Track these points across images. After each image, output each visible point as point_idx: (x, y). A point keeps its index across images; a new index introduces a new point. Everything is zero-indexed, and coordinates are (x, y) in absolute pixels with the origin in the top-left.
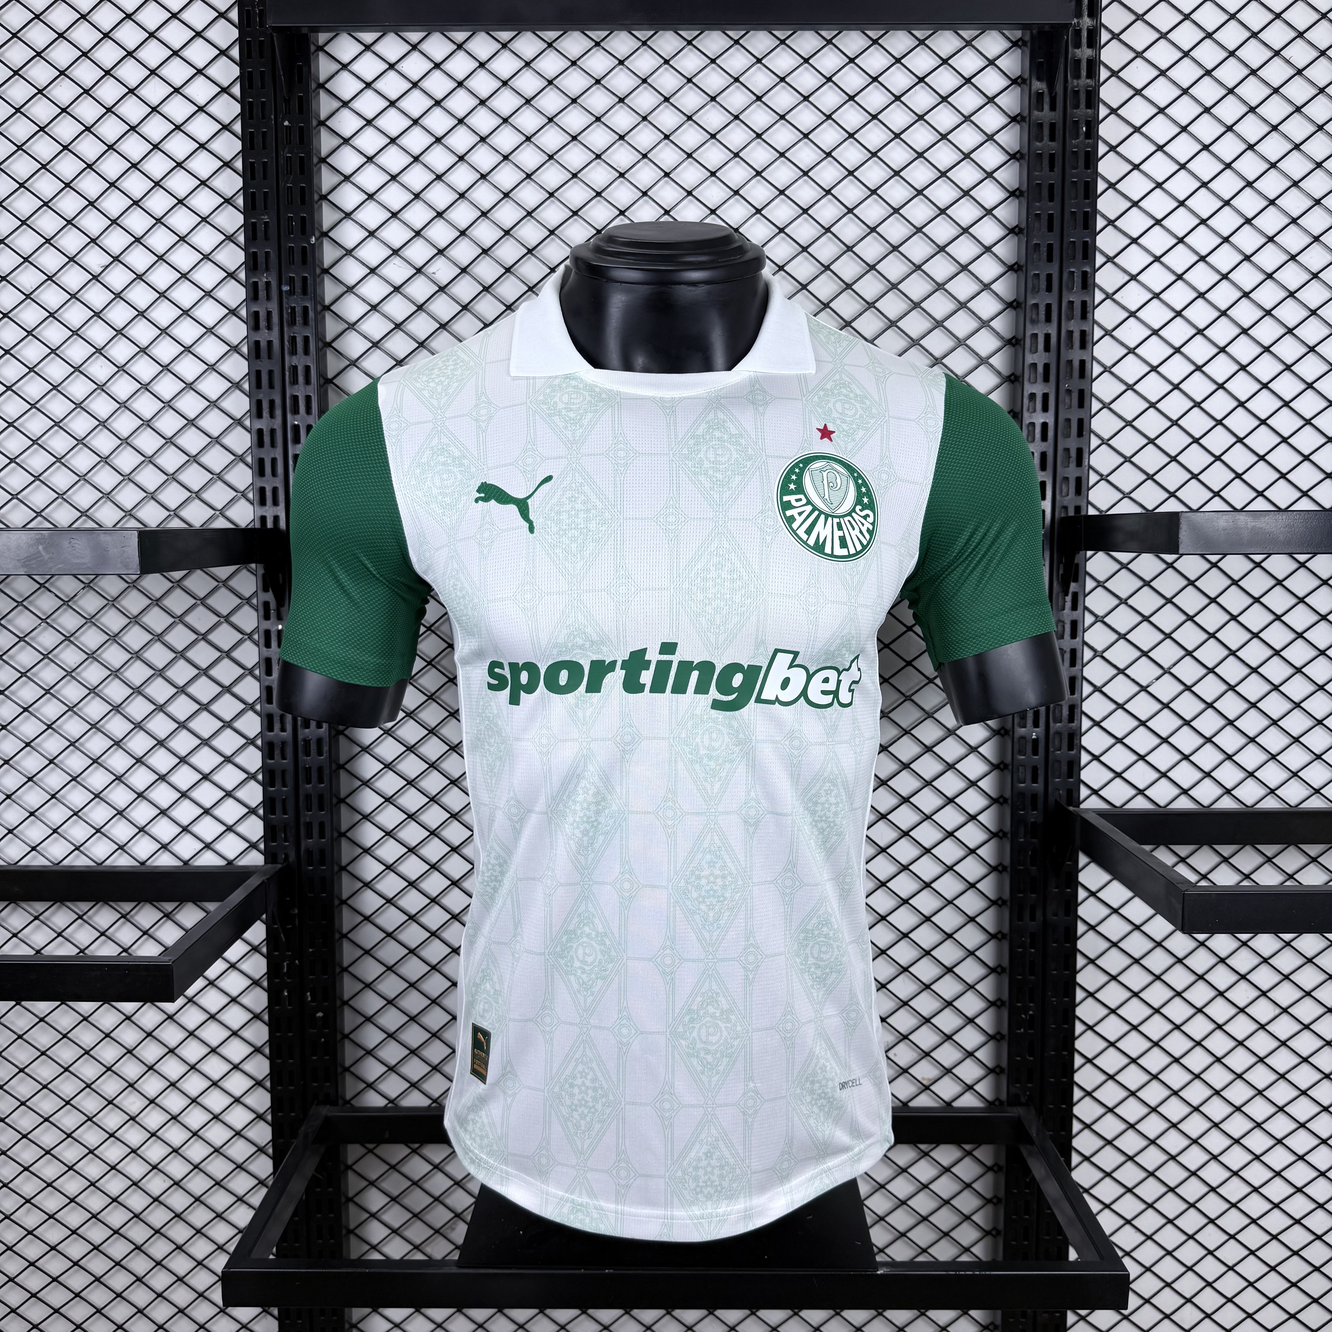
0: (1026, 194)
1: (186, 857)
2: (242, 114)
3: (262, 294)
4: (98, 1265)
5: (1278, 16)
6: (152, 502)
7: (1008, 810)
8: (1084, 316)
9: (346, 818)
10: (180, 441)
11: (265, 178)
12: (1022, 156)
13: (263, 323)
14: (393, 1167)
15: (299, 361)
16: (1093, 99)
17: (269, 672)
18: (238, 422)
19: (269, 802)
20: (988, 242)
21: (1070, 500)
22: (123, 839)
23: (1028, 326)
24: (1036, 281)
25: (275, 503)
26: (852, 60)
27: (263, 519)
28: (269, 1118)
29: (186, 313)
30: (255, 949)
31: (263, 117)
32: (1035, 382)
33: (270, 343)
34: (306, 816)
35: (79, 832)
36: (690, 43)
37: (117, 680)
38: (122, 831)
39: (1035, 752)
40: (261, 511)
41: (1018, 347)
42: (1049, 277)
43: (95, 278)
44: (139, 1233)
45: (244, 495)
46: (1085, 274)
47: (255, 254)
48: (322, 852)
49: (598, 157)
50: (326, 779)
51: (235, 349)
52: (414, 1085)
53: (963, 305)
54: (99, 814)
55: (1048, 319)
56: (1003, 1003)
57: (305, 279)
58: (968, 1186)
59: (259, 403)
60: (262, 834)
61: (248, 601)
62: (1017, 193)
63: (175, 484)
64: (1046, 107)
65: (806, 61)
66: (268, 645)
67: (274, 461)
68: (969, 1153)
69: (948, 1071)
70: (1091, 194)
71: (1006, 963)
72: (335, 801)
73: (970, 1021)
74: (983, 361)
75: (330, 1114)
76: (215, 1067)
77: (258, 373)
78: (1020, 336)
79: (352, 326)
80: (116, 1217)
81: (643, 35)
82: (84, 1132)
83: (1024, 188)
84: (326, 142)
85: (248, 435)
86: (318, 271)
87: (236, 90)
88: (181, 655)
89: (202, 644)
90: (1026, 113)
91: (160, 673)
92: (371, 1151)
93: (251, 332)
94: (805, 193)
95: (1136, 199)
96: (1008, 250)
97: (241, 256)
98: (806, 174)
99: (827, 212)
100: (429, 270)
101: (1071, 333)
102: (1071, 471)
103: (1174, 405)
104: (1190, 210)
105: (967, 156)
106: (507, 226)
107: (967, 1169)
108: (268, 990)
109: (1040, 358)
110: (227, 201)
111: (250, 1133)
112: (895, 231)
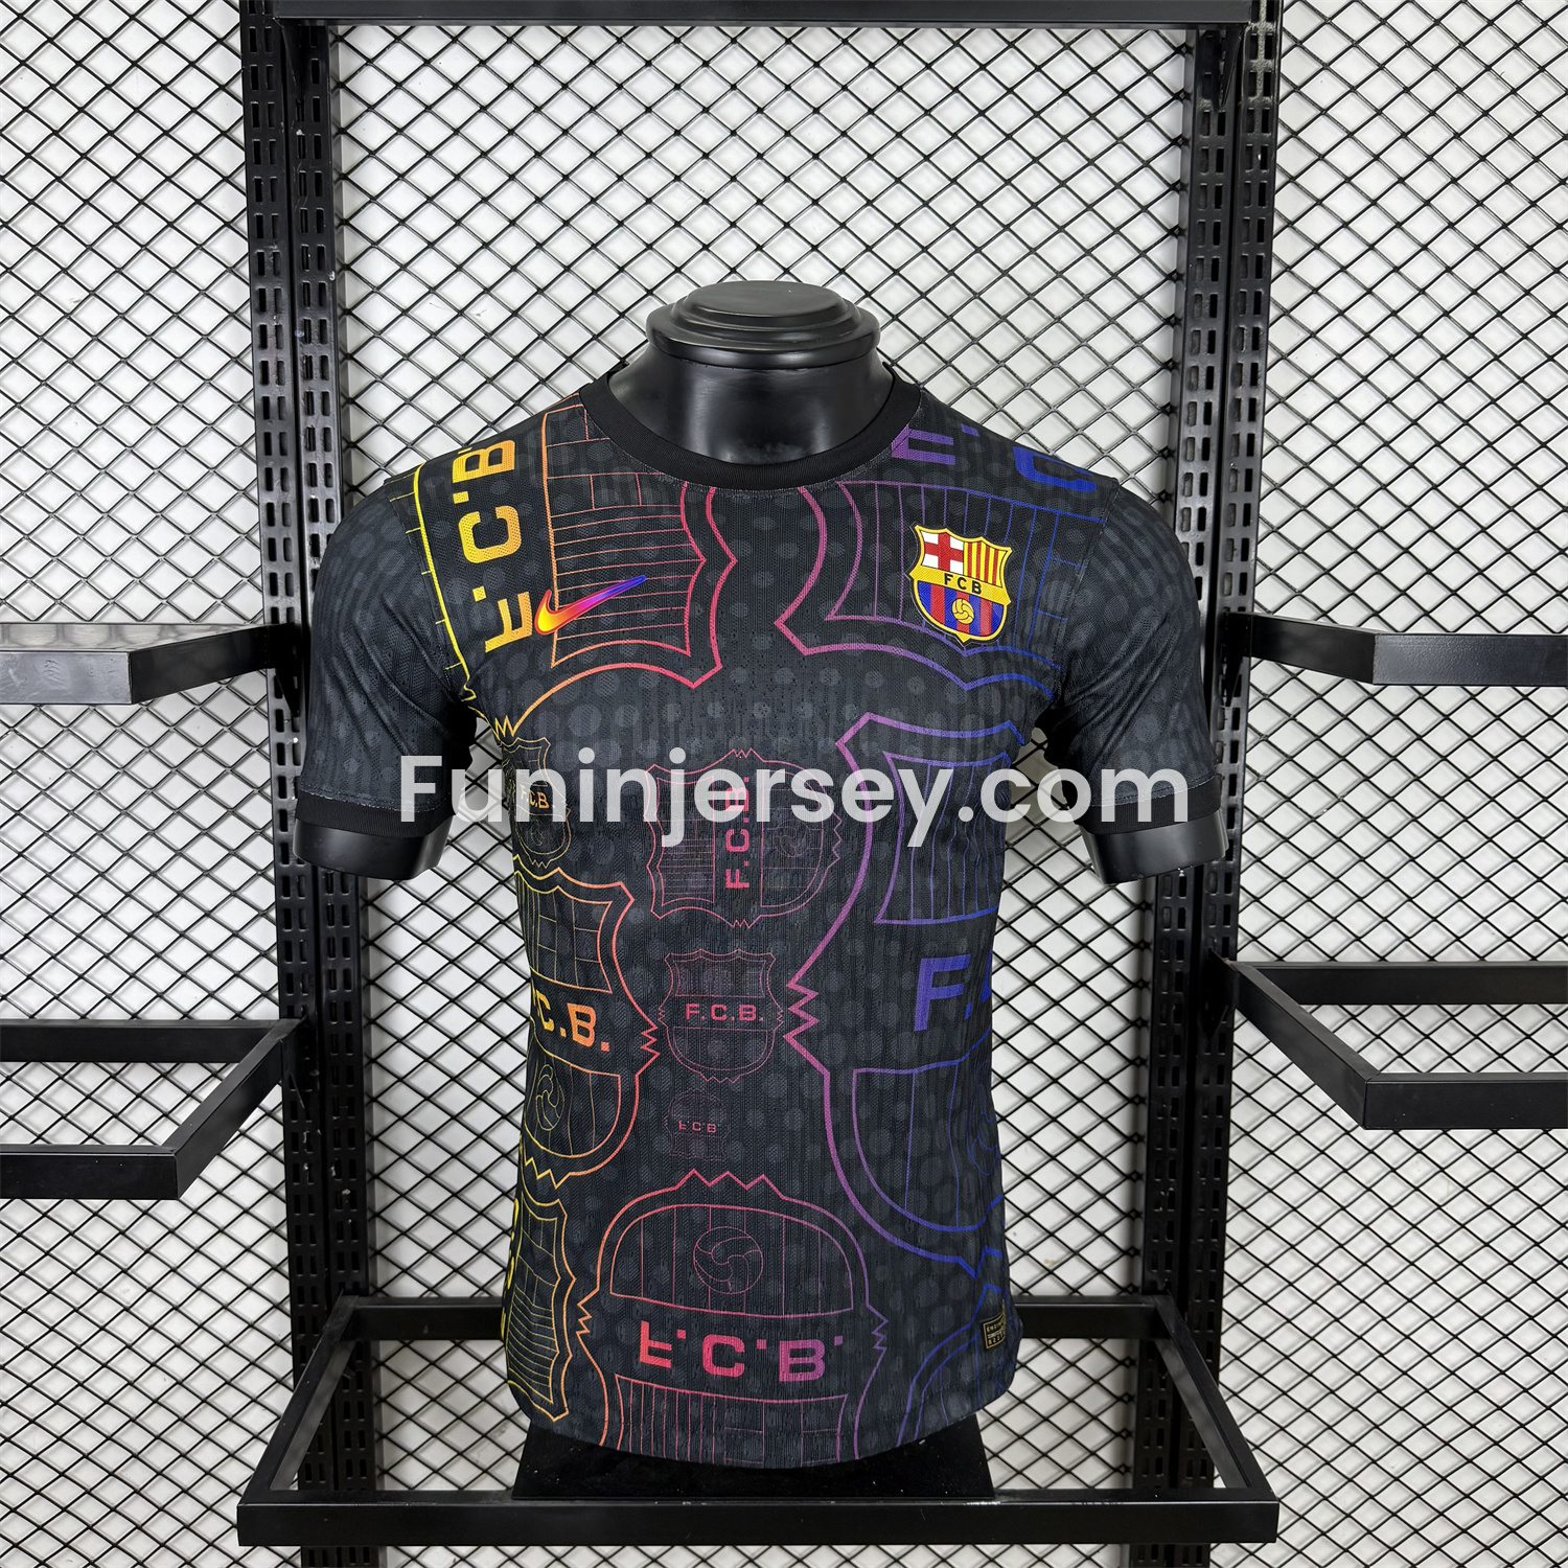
0: (1186, 233)
1: (187, 1008)
2: (245, 117)
3: (271, 341)
4: (88, 1475)
5: (1491, 23)
6: (140, 587)
7: (1149, 957)
8: (1254, 382)
9: (376, 963)
10: (172, 514)
11: (274, 198)
12: (1184, 187)
13: (272, 377)
14: (433, 1363)
15: (317, 422)
16: (1270, 119)
17: (283, 794)
18: (245, 493)
19: (285, 947)
20: (1140, 289)
21: (1230, 601)
22: (110, 987)
23: (1186, 393)
24: (1196, 338)
25: (289, 593)
26: (983, 67)
27: (274, 611)
28: (288, 1307)
29: (179, 360)
30: (269, 1114)
31: (271, 125)
32: (1193, 459)
33: (280, 400)
34: (329, 963)
35: (57, 977)
36: (788, 41)
37: (100, 799)
38: (109, 977)
39: (1183, 893)
40: (271, 602)
41: (1172, 416)
42: (1212, 335)
43: (67, 316)
44: (135, 1439)
45: (250, 580)
46: (1256, 331)
47: (262, 292)
48: (347, 1005)
49: (677, 178)
50: (352, 919)
51: (239, 404)
52: (457, 1270)
53: (1109, 365)
54: (82, 957)
55: (1209, 386)
56: (1139, 1176)
57: (322, 323)
58: (1096, 1382)
59: (269, 473)
60: (275, 980)
61: (257, 705)
62: (1177, 231)
63: (166, 565)
64: (1214, 129)
65: (928, 66)
66: (281, 761)
67: (286, 541)
68: (1098, 1346)
69: (1075, 1253)
70: (1264, 234)
71: (1143, 1129)
72: (362, 943)
73: (1102, 1196)
74: (1131, 432)
75: (358, 1307)
76: (223, 1250)
77: (267, 436)
78: (1176, 404)
79: (380, 379)
80: (109, 1421)
81: (732, 31)
82: (69, 1324)
83: (1185, 225)
84: (348, 154)
85: (255, 509)
87: (238, 88)
88: (176, 770)
89: (202, 755)
90: (1189, 135)
91: (152, 791)
92: (407, 1345)
93: (259, 387)
94: (925, 227)
95: (1317, 240)
96: (1164, 300)
97: (245, 293)
98: (926, 204)
99: (951, 250)
100: (472, 312)
101: (1238, 402)
102: (1235, 567)
103: (1356, 487)
104: (1381, 255)
105: (1118, 186)
106: (567, 261)
107: (1095, 1363)
108: (286, 1162)
109: (1198, 432)
110: (227, 224)
111: (265, 1325)
112: (1031, 274)
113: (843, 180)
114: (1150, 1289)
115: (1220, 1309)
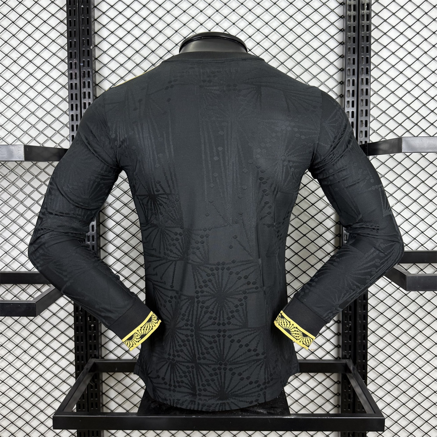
0: (345, 30)
2: (67, 4)
3: (74, 66)
4: (12, 417)
6: (34, 141)
8: (367, 73)
9: (102, 254)
10: (44, 119)
11: (75, 25)
12: (344, 17)
13: (74, 77)
14: (119, 382)
15: (86, 90)
18: (65, 112)
20: (332, 47)
21: (362, 139)
23: (347, 77)
24: (349, 61)
28: (74, 363)
29: (47, 74)
31: (74, 4)
32: (349, 97)
33: (76, 84)
35: (7, 259)
37: (21, 205)
38: (22, 259)
41: (343, 85)
42: (354, 59)
43: (15, 61)
44: (27, 405)
45: (67, 138)
47: (71, 52)
49: (193, 18)
50: (95, 240)
51: (64, 87)
52: (127, 352)
53: (323, 70)
54: (14, 253)
55: (354, 74)
56: (340, 322)
57: (88, 61)
58: (328, 389)
59: (72, 105)
62: (342, 30)
63: (42, 134)
68: (328, 377)
69: (320, 347)
70: (369, 30)
72: (98, 248)
73: (328, 328)
74: (331, 90)
75: (96, 362)
76: (55, 345)
77: (72, 95)
78: (344, 81)
79: (106, 78)
80: (19, 400)
82: (8, 368)
83: (345, 28)
84: (97, 14)
85: (68, 117)
86: (93, 59)
90: (345, 2)
92: (111, 376)
93: (70, 80)
94: (267, 30)
95: (385, 32)
96: (339, 50)
97: (66, 54)
98: (267, 23)
99: (274, 37)
100: (133, 58)
101: (362, 79)
102: (363, 129)
103: (400, 105)
104: (405, 36)
105: (324, 17)
106: (161, 43)
107: (328, 383)
108: (74, 317)
109: (351, 88)
110: (61, 34)
111: (68, 369)
112: (299, 43)
113: (242, 17)
114: (344, 357)
115: (367, 364)
